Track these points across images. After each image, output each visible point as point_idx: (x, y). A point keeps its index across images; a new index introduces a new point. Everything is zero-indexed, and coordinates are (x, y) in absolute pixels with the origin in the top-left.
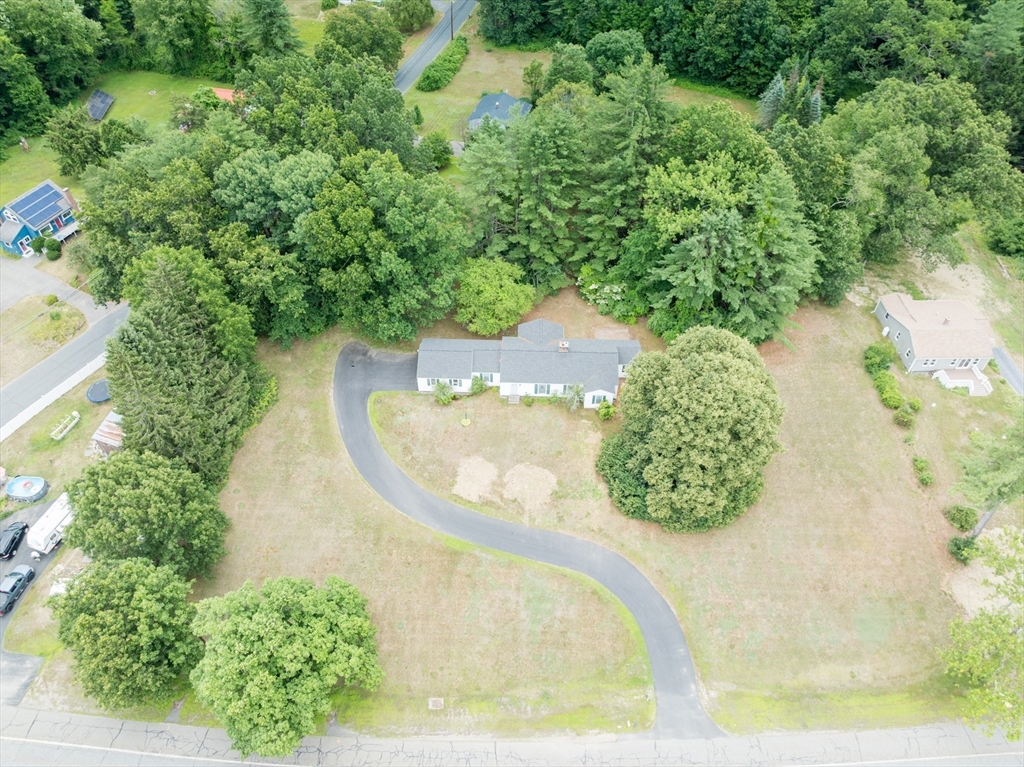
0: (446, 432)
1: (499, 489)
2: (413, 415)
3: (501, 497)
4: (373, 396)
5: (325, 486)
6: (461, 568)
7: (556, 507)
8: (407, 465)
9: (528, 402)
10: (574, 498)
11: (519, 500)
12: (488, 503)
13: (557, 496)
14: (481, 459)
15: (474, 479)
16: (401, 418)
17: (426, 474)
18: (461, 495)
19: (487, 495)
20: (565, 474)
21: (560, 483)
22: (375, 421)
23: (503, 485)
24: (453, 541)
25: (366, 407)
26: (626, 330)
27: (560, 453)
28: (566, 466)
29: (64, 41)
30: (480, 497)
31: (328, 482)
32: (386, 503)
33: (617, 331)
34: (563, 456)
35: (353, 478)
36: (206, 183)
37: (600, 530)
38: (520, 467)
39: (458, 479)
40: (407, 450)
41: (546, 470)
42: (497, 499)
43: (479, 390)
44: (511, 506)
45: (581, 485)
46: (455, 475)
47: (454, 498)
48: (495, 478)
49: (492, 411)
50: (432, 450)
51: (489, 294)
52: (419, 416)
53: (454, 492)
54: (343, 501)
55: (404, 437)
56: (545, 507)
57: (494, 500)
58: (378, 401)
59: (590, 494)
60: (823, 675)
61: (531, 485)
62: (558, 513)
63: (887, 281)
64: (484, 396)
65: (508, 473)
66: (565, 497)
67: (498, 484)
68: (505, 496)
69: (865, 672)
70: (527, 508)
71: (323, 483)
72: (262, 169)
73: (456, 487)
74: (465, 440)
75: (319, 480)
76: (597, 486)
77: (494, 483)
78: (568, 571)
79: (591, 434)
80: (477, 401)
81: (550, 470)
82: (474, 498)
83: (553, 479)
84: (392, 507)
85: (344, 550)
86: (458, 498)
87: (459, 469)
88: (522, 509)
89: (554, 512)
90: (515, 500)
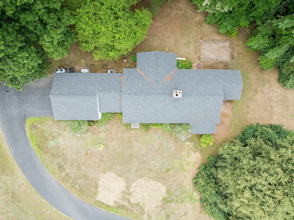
0: (86, 154)
1: (128, 196)
2: (60, 140)
3: (129, 201)
4: (28, 122)
5: (12, 197)
7: (165, 208)
8: (63, 180)
10: (177, 202)
11: (141, 204)
12: (120, 207)
13: (166, 201)
14: (113, 175)
15: (110, 190)
16: (52, 142)
17: (77, 187)
18: (103, 201)
19: (120, 201)
20: (172, 185)
21: (168, 192)
22: (34, 144)
23: (129, 194)
25: (25, 132)
26: (227, 44)
27: (169, 170)
28: (173, 179)
30: (115, 202)
31: (13, 193)
32: (54, 209)
33: (221, 44)
34: (171, 172)
35: (29, 191)
38: (141, 181)
39: (99, 189)
40: (61, 168)
41: (159, 183)
42: (126, 204)
44: (136, 208)
45: (182, 193)
46: (97, 187)
47: (98, 204)
48: (124, 189)
49: (119, 135)
50: (79, 168)
52: (65, 140)
53: (98, 199)
54: (26, 208)
55: (57, 158)
56: (158, 209)
57: (125, 204)
58: (33, 127)
59: (188, 200)
61: (148, 194)
62: (166, 213)
65: (133, 185)
66: (171, 201)
67: (127, 193)
68: (132, 202)
70: (146, 209)
71: (10, 195)
73: (99, 195)
74: (101, 161)
75: (7, 193)
76: (193, 194)
77: (123, 192)
79: (193, 154)
81: (161, 182)
82: (111, 204)
83: (164, 189)
84: (59, 212)
86: (100, 204)
87: (99, 182)
88: (143, 210)
89: (163, 212)
90: (138, 204)
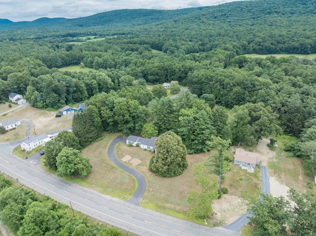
0: (127, 151)
3: (129, 162)
6: (113, 170)
8: (116, 154)
9: (146, 150)
11: (132, 163)
13: (139, 165)
14: (130, 156)
15: (126, 159)
16: (121, 147)
17: (118, 156)
19: (127, 161)
20: (143, 162)
21: (141, 163)
22: (116, 146)
23: (131, 161)
24: (115, 165)
25: (116, 144)
28: (145, 161)
29: (106, 84)
30: (125, 161)
32: (108, 158)
34: (145, 159)
35: (105, 153)
36: (105, 100)
37: (143, 172)
38: (136, 159)
39: (123, 158)
40: (118, 151)
41: (140, 161)
43: (138, 146)
45: (145, 164)
49: (137, 150)
50: (122, 153)
51: (147, 129)
52: (124, 147)
54: (101, 156)
58: (119, 144)
59: (146, 166)
60: (168, 205)
61: (136, 162)
63: (246, 149)
64: (138, 147)
65: (133, 159)
66: (141, 165)
69: (178, 208)
71: (100, 152)
72: (114, 99)
74: (129, 153)
77: (129, 160)
78: (132, 175)
80: (136, 148)
85: (96, 162)
86: (121, 160)
87: (125, 156)
88: (131, 165)
89: (137, 167)
